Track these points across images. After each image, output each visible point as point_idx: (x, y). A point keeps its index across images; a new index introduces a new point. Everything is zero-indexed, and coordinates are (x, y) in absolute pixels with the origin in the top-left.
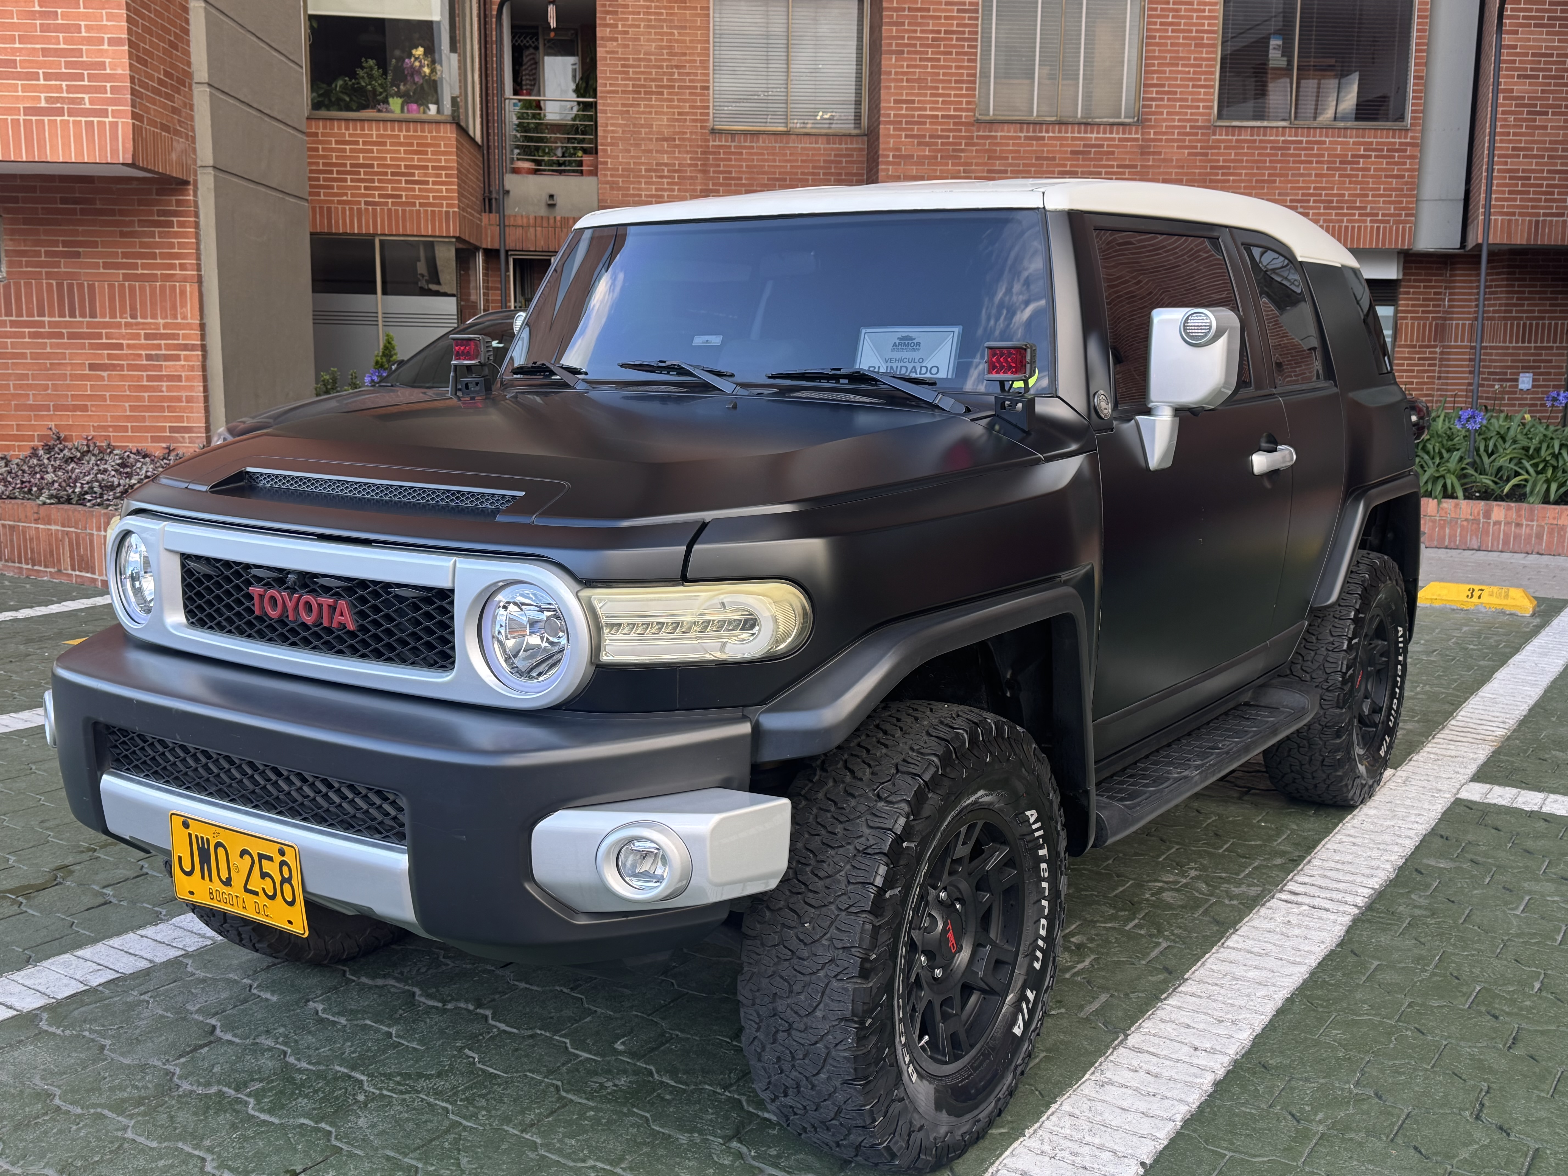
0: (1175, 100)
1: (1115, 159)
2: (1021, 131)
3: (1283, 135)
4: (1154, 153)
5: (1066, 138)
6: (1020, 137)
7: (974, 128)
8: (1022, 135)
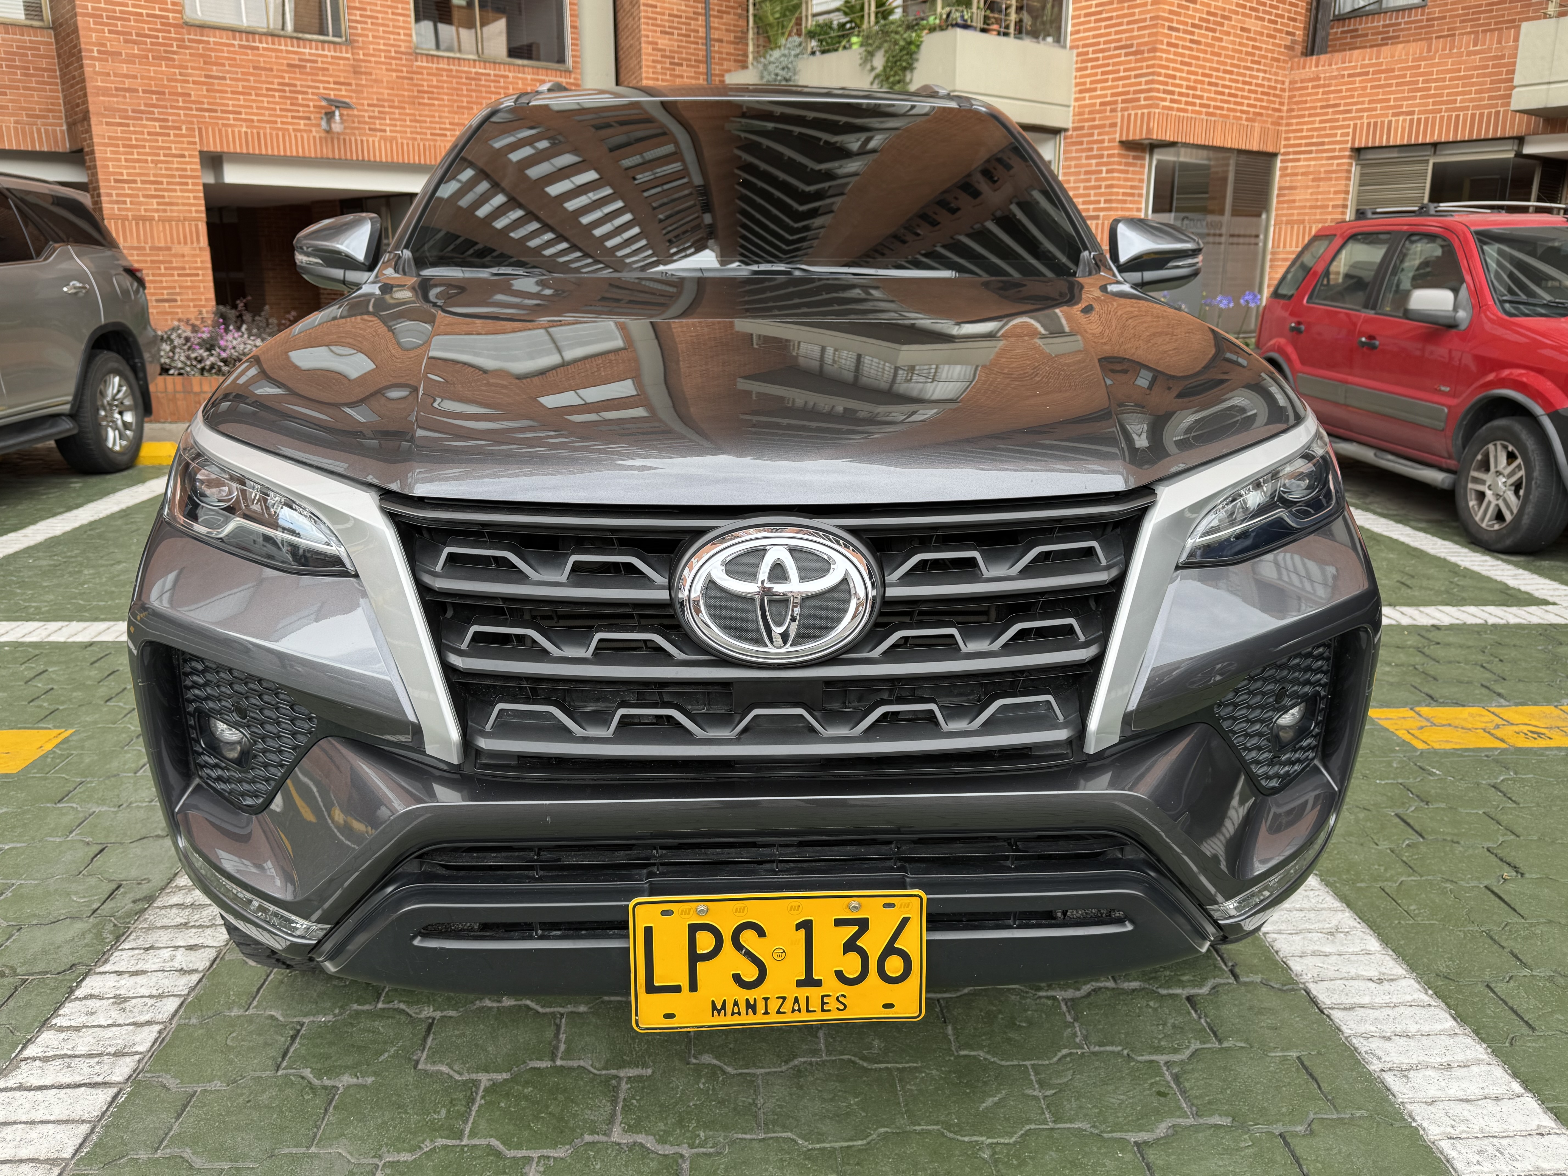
0: (377, 24)
1: (331, 76)
2: (234, 39)
3: (475, 67)
4: (366, 73)
5: (281, 51)
6: (233, 45)
7: (184, 31)
8: (236, 43)
